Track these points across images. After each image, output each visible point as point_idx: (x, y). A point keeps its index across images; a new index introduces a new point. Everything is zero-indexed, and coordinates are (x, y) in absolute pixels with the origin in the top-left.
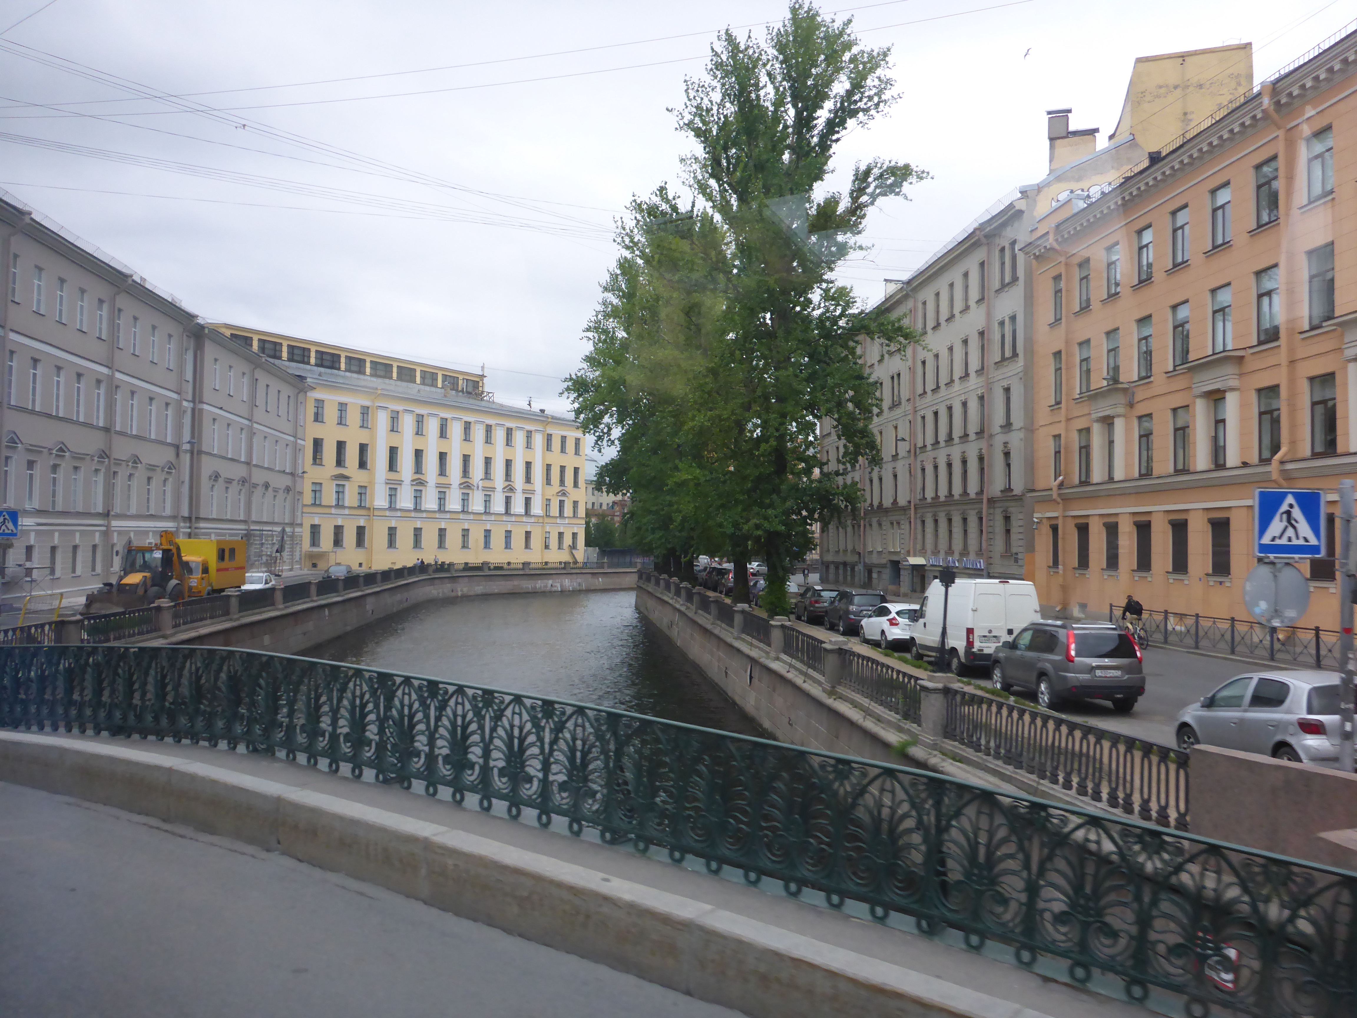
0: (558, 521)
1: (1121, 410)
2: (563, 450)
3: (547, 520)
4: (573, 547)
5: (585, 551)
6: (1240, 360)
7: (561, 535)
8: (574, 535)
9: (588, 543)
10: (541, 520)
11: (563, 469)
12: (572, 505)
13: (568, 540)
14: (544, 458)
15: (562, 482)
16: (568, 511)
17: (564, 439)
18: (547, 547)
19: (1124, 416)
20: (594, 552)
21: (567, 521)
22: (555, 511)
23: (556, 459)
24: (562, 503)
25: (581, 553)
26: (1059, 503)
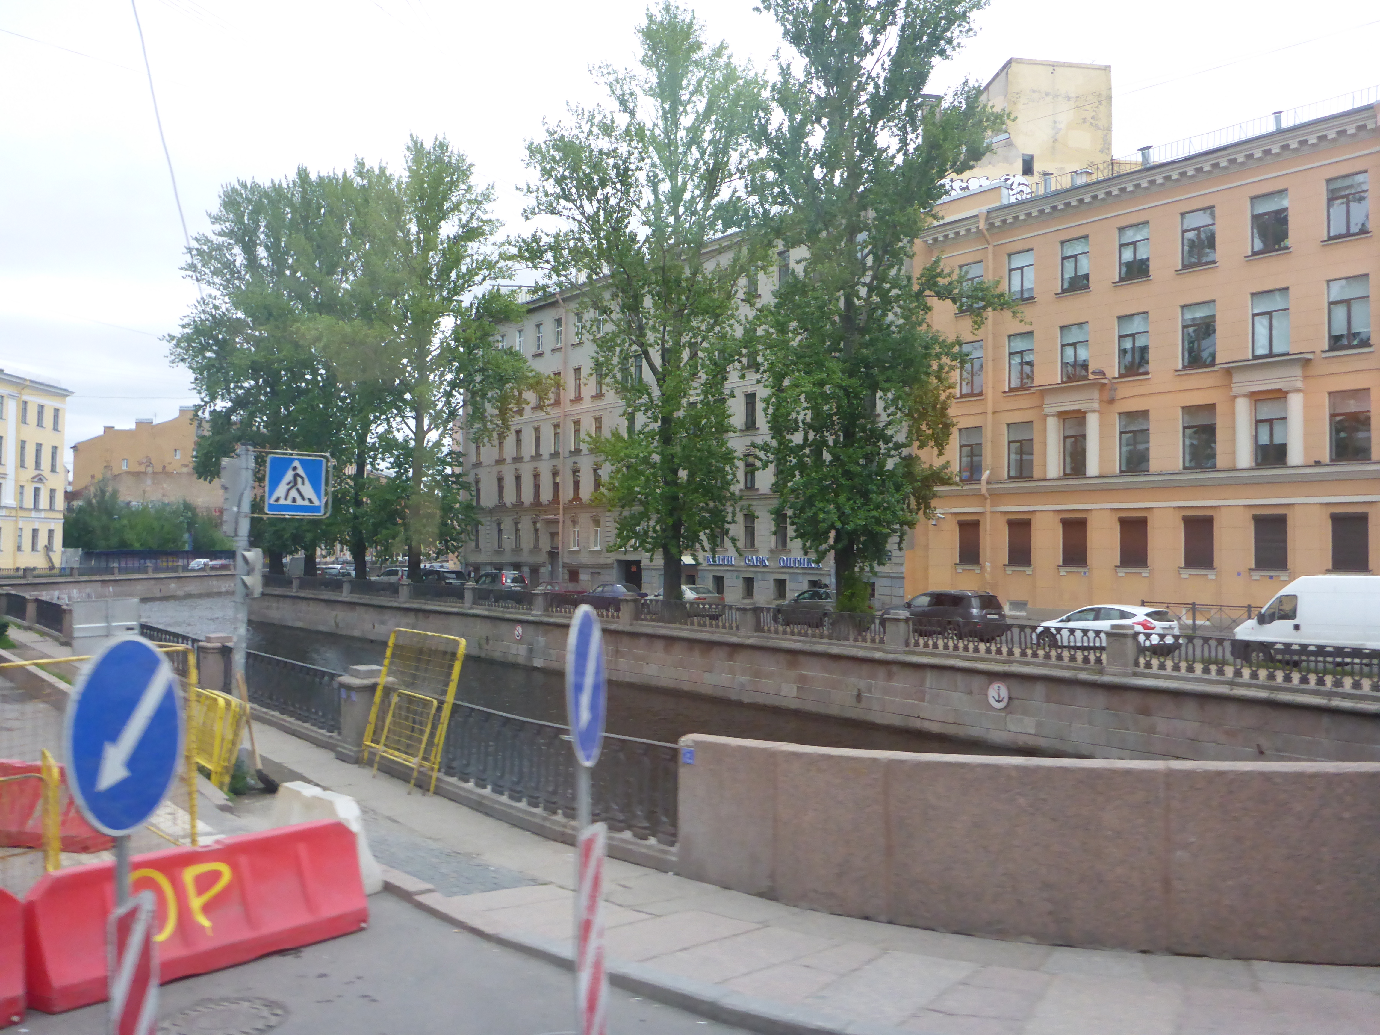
0: (33, 514)
1: (1096, 405)
2: (40, 424)
3: (21, 513)
4: (49, 548)
5: (63, 553)
6: (1306, 363)
7: (35, 532)
8: (51, 532)
9: (66, 544)
10: (13, 514)
11: (39, 446)
12: (48, 493)
13: (43, 540)
14: (18, 431)
15: (38, 465)
16: (44, 502)
17: (41, 407)
18: (19, 548)
19: (1099, 412)
20: (75, 555)
21: (43, 515)
22: (29, 503)
23: (32, 435)
24: (37, 490)
25: (59, 555)
26: (986, 499)
